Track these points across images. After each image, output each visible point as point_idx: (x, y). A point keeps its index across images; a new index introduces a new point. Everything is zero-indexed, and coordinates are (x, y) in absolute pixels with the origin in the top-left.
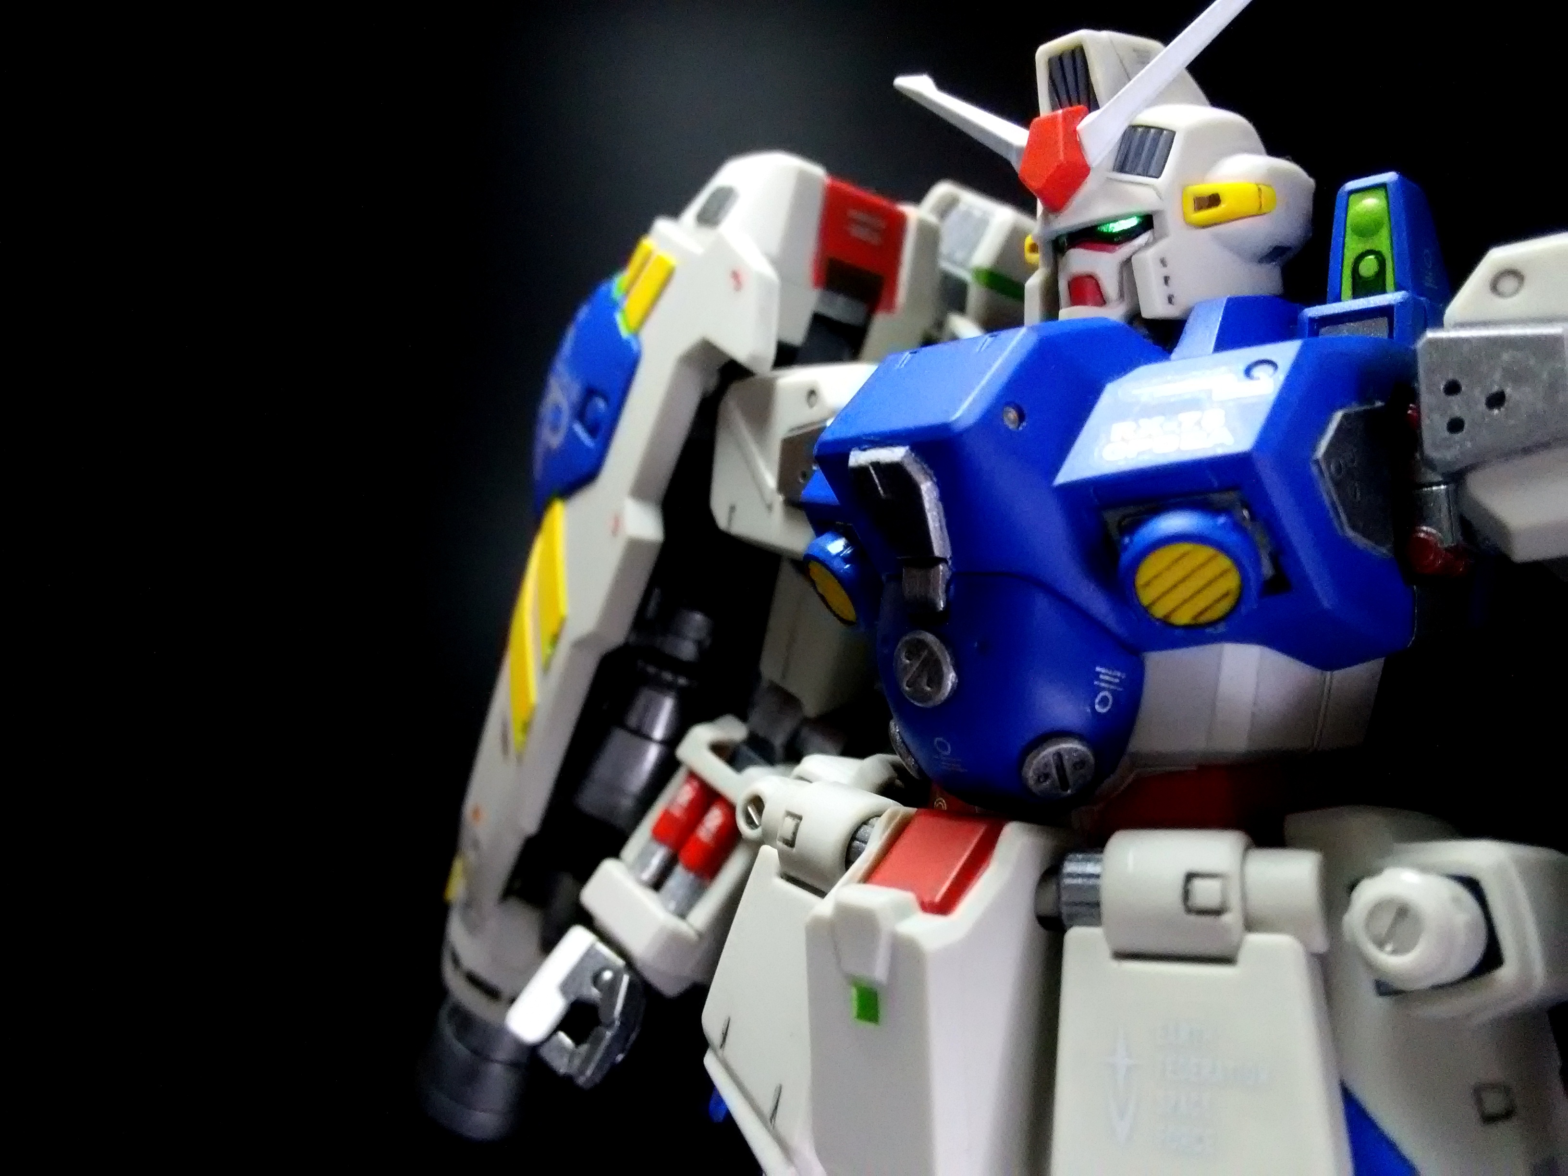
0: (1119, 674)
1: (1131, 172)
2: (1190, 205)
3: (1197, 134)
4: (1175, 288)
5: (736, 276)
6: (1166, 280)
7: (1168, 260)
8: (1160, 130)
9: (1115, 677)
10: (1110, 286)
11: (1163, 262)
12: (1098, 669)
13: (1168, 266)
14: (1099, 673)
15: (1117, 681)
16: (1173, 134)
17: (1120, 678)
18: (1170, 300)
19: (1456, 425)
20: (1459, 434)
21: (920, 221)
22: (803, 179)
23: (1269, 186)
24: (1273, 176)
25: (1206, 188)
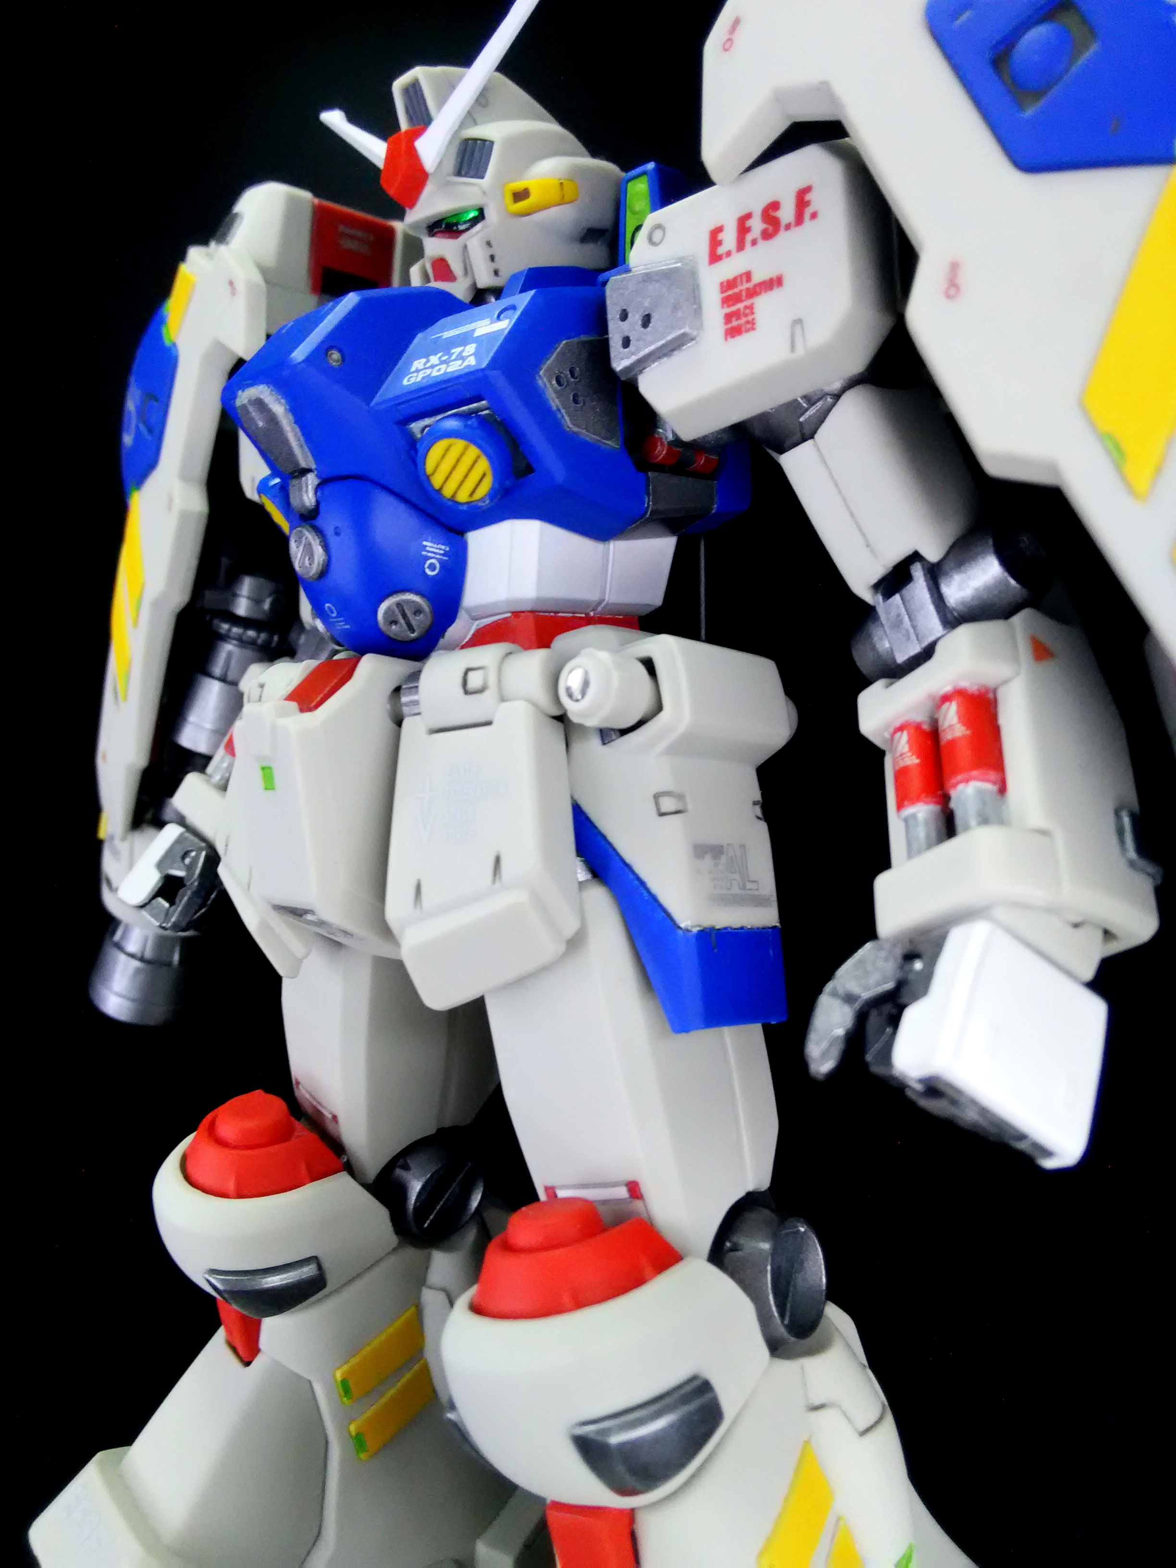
0: (443, 547)
1: (465, 176)
2: (509, 198)
3: (512, 142)
4: (500, 264)
5: (231, 283)
6: (492, 258)
7: (493, 243)
8: (484, 141)
9: (440, 549)
10: (456, 267)
11: (489, 244)
12: (425, 543)
13: (493, 246)
14: (426, 546)
15: (442, 552)
16: (492, 143)
17: (444, 550)
18: (496, 273)
19: (626, 342)
20: (627, 349)
21: (405, 233)
22: (292, 204)
23: (571, 180)
24: (576, 173)
25: (519, 185)
